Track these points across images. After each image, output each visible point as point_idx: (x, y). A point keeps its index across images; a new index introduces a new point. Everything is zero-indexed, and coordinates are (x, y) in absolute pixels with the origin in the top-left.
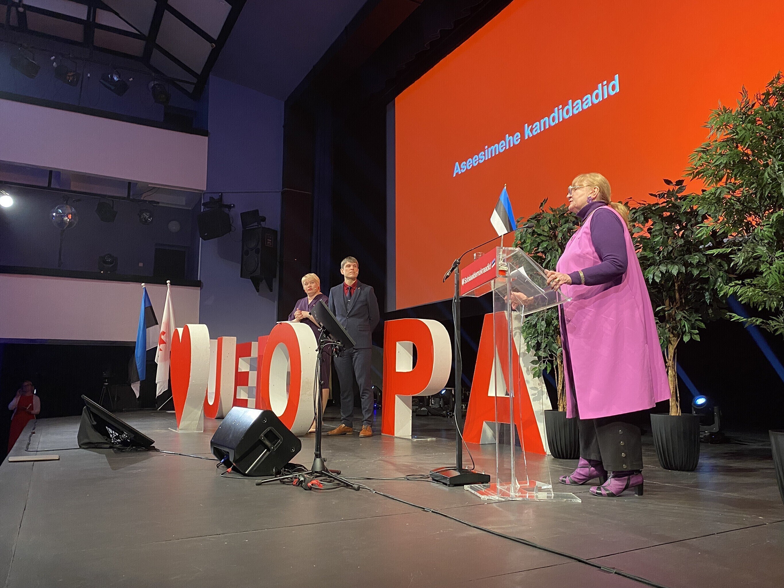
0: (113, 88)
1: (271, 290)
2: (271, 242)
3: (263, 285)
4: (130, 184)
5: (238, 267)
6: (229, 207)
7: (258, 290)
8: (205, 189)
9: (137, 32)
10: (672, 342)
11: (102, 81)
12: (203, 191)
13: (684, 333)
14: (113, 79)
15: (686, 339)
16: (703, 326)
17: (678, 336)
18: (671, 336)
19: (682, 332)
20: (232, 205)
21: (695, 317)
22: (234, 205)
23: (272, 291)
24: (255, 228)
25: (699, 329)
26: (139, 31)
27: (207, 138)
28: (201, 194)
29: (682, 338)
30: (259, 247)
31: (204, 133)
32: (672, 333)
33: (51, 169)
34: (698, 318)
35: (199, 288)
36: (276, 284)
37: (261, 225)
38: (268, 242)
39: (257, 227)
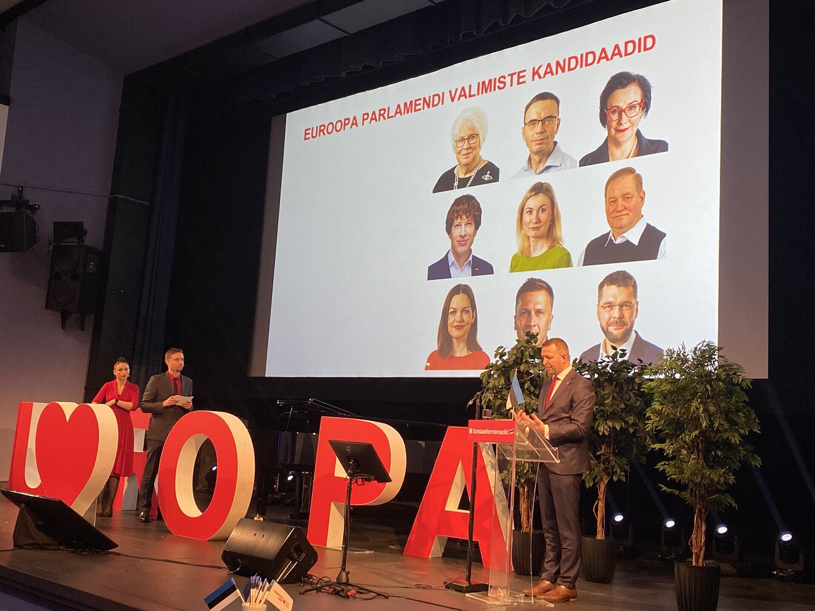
3: (70, 320)
5: (42, 293)
6: (33, 209)
7: (63, 327)
13: (614, 473)
17: (607, 474)
20: (37, 206)
22: (39, 206)
23: (83, 330)
24: (74, 246)
27: (8, 107)
30: (79, 271)
36: (90, 320)
37: (84, 242)
38: (91, 266)
39: (77, 244)
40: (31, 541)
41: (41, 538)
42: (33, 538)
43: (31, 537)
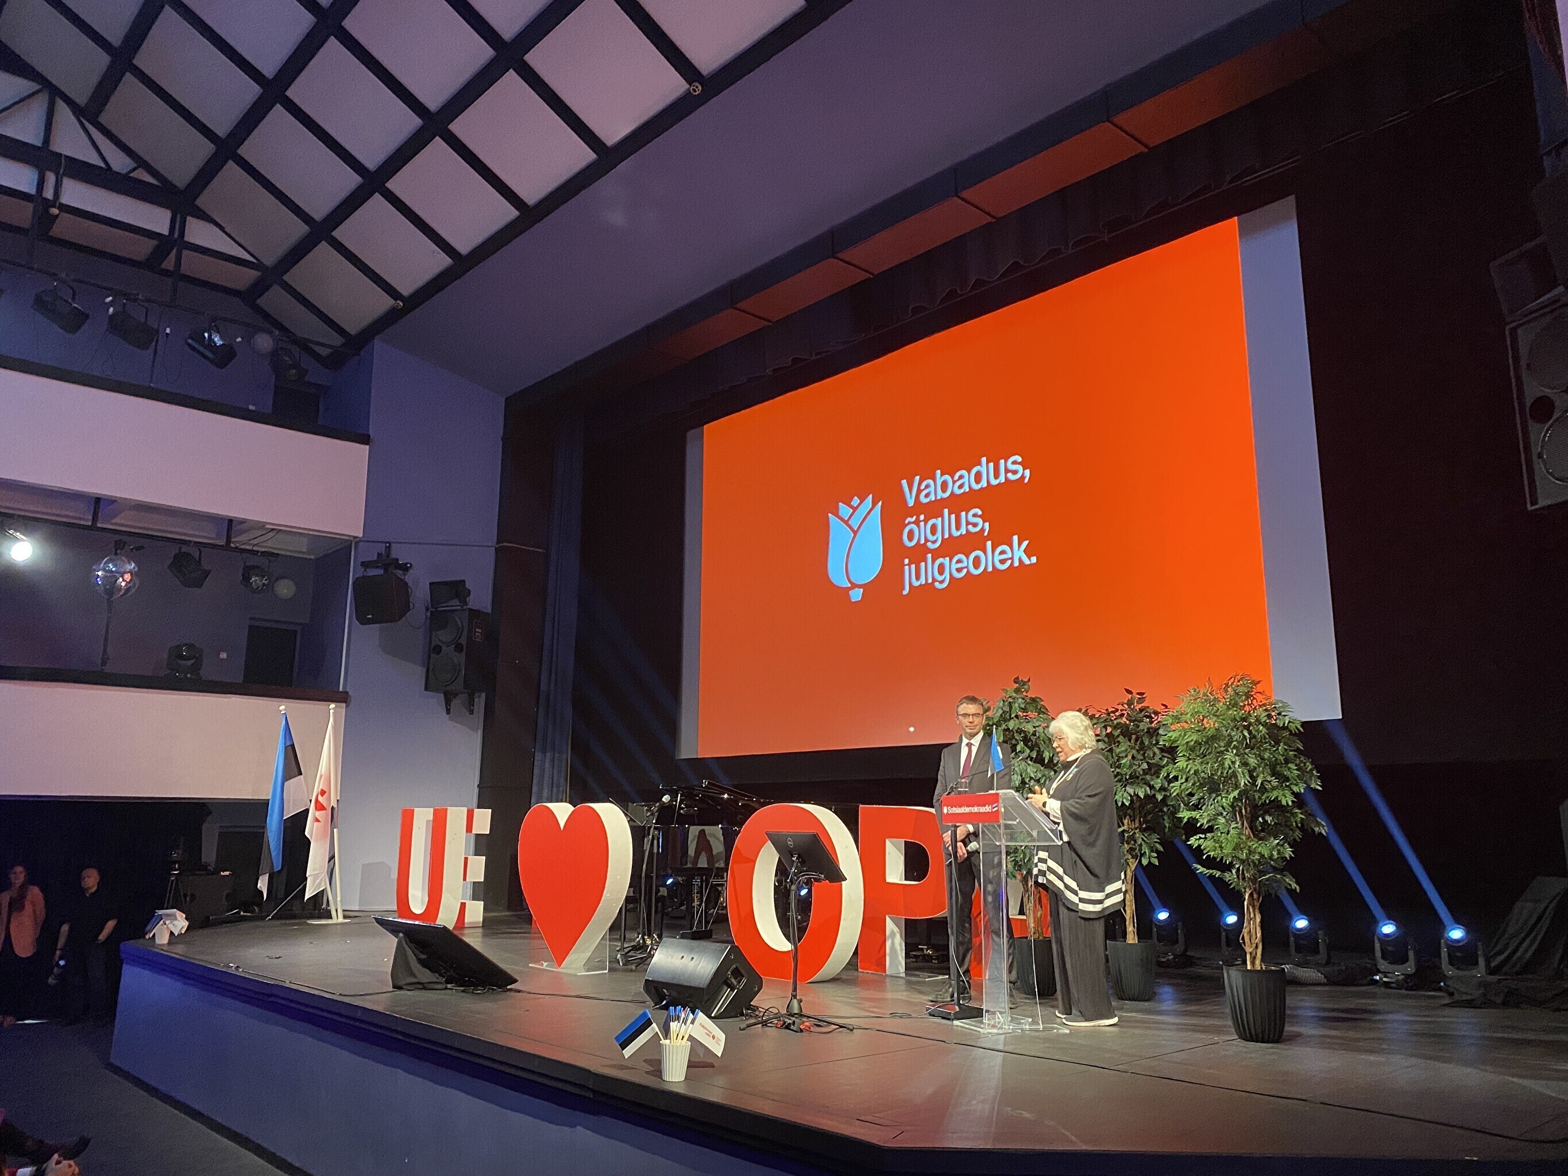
0: (210, 355)
1: (471, 712)
2: (481, 633)
3: (456, 703)
4: (230, 524)
5: (420, 671)
6: (405, 568)
7: (448, 711)
8: (361, 535)
9: (254, 260)
10: (1130, 864)
11: (190, 341)
12: (355, 537)
13: (1142, 855)
14: (214, 342)
15: (1145, 862)
16: (1160, 848)
17: (1135, 857)
18: (1130, 857)
19: (1141, 853)
20: (409, 565)
21: (1155, 838)
22: (411, 564)
23: (473, 714)
24: (456, 610)
25: (1157, 852)
26: (257, 259)
27: (367, 447)
28: (351, 541)
29: (1140, 861)
30: (463, 641)
31: (364, 439)
32: (1130, 854)
33: (97, 496)
34: (1156, 840)
35: (344, 705)
36: (480, 701)
37: (467, 605)
38: (477, 634)
39: (459, 607)
40: (414, 980)
41: (425, 975)
42: (415, 976)
43: (413, 975)
